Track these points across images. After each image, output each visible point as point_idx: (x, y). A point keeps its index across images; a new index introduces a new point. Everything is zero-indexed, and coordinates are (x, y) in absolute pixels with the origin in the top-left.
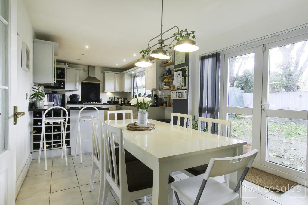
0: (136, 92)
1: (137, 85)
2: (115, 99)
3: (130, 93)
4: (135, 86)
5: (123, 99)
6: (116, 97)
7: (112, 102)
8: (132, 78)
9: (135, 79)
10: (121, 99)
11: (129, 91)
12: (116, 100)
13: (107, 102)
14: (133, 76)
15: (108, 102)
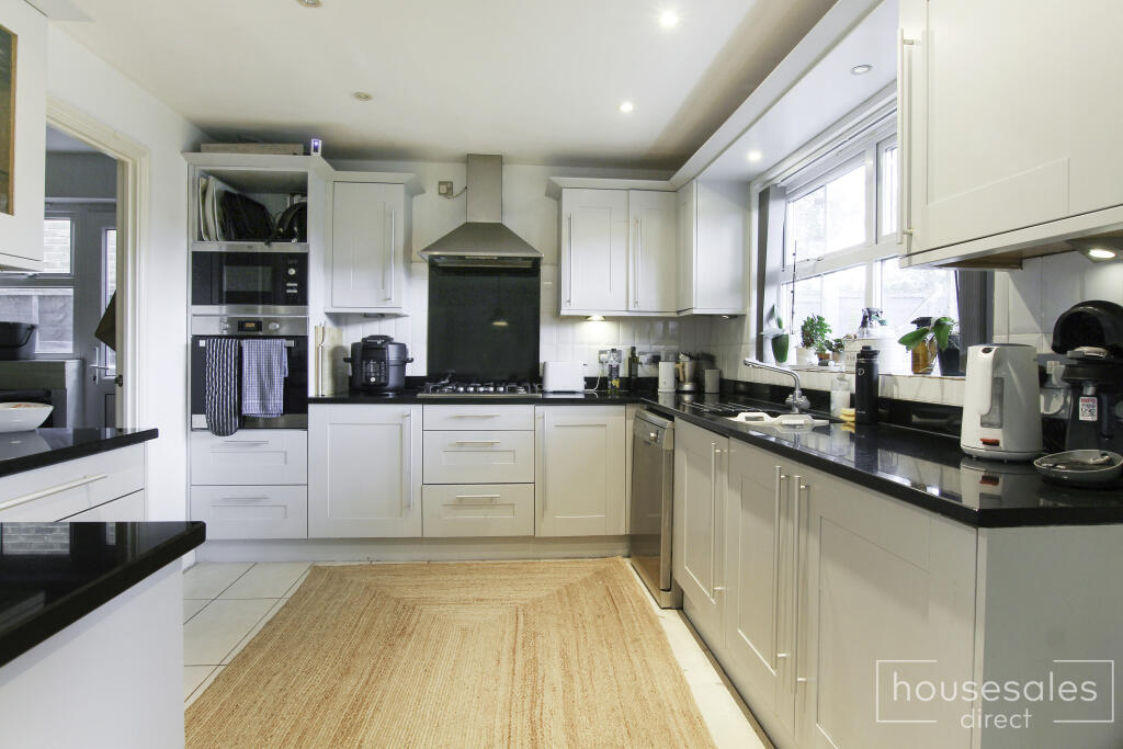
0: (783, 313)
1: (790, 261)
2: (633, 361)
3: (738, 319)
4: (773, 263)
5: (687, 366)
6: (645, 349)
7: (615, 383)
8: (748, 209)
9: (775, 209)
10: (677, 360)
11: (724, 308)
12: (644, 371)
13: (580, 386)
14: (756, 189)
15: (590, 382)
